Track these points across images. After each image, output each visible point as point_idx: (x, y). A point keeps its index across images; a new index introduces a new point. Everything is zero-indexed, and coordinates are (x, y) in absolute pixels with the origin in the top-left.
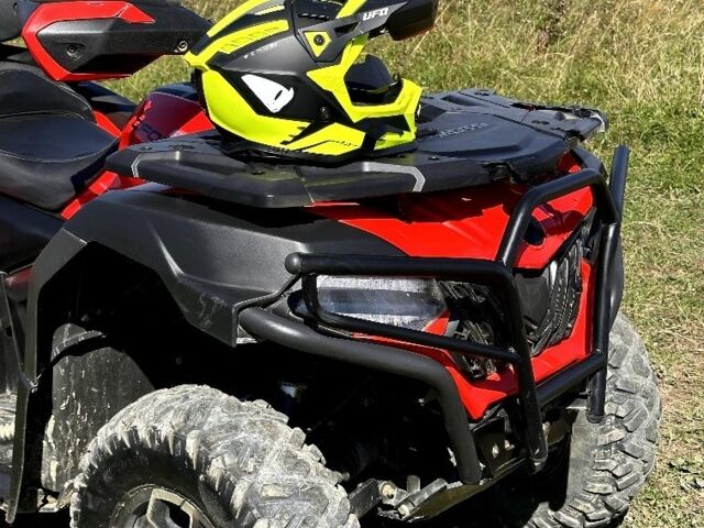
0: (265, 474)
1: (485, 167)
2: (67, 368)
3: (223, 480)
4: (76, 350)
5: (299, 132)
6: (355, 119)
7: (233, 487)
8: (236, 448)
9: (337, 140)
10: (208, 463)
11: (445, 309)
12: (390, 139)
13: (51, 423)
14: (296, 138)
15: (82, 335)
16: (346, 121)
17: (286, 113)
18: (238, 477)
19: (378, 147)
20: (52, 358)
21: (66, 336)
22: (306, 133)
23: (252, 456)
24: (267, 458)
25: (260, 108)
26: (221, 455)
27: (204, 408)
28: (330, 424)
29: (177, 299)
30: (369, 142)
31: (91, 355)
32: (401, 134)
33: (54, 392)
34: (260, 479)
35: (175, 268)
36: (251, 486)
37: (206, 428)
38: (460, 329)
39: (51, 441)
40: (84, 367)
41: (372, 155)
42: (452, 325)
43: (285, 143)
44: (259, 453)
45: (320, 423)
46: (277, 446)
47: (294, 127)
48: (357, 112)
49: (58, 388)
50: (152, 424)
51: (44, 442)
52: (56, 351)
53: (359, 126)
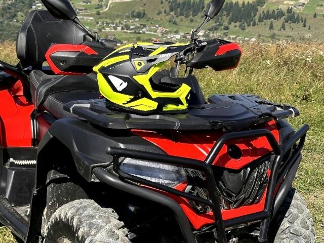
0: (99, 236)
1: (210, 123)
2: (53, 188)
3: (83, 237)
4: (56, 181)
5: (129, 100)
6: (154, 97)
7: (85, 239)
8: (90, 226)
9: (145, 105)
10: (79, 229)
11: (186, 180)
12: (171, 107)
13: (46, 210)
14: (128, 102)
15: (58, 176)
16: (149, 97)
17: (124, 92)
18: (88, 236)
19: (164, 109)
20: (46, 184)
21: (52, 175)
22: (132, 100)
23: (95, 229)
24: (102, 231)
25: (115, 89)
26: (84, 227)
27: (85, 208)
28: (147, 225)
29: (75, 161)
30: (160, 107)
31: (64, 184)
32: (178, 105)
33: (47, 197)
34: (96, 238)
35: (76, 149)
36: (91, 240)
37: (83, 215)
38: (193, 189)
39: (45, 217)
40: (60, 189)
41: (162, 112)
42: (189, 187)
43: (124, 104)
44: (99, 228)
45: (144, 224)
46: (107, 227)
47: (128, 98)
48: (155, 94)
49: (49, 196)
50: (67, 212)
51: (43, 217)
52: (48, 181)
53: (155, 100)
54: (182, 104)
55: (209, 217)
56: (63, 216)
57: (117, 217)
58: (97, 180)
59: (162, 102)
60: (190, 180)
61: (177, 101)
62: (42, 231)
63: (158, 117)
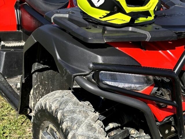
0: (80, 131)
1: (176, 33)
2: (37, 76)
3: (66, 130)
5: (105, 15)
7: (69, 133)
8: (72, 120)
10: (63, 122)
11: (153, 83)
13: (32, 91)
14: (105, 17)
15: (41, 66)
16: (124, 12)
18: (71, 130)
19: (136, 22)
20: (32, 73)
21: (36, 66)
22: (108, 15)
23: (76, 124)
24: (82, 125)
25: (92, 5)
26: (67, 121)
27: (66, 103)
28: (114, 109)
29: (58, 67)
31: (45, 72)
32: (147, 17)
33: (33, 82)
34: (78, 132)
35: (58, 57)
36: (74, 134)
37: (65, 110)
38: (158, 90)
39: (32, 96)
40: (42, 75)
41: (133, 25)
42: (155, 89)
43: (100, 18)
44: (79, 123)
45: (111, 108)
46: (86, 121)
47: (104, 12)
48: (129, 9)
49: (34, 81)
50: (51, 103)
51: (30, 96)
52: (33, 71)
54: (151, 16)
55: (169, 110)
56: (48, 107)
57: (93, 110)
58: (79, 86)
59: (134, 16)
60: (157, 84)
61: (146, 14)
62: (30, 106)
63: (130, 29)
